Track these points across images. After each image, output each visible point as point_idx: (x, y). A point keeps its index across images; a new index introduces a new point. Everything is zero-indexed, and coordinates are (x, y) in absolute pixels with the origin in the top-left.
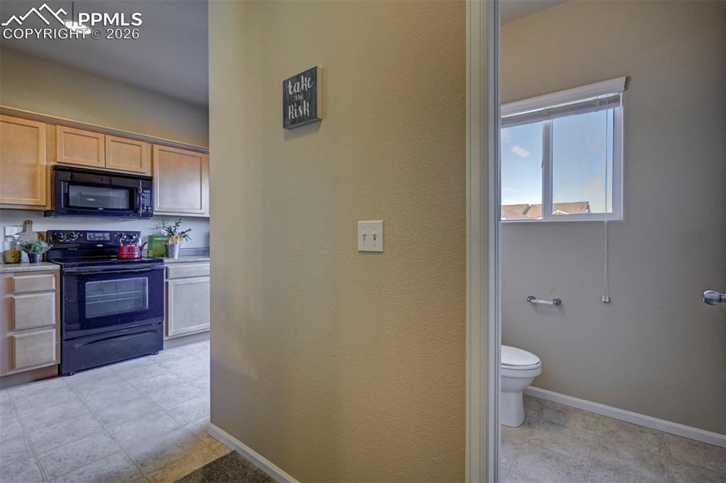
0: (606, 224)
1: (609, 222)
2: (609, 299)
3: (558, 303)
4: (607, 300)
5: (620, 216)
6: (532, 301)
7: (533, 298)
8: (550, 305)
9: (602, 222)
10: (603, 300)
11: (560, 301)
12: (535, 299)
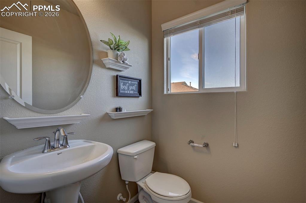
0: (235, 94)
1: (237, 92)
2: (238, 144)
3: (206, 145)
4: (236, 145)
5: (244, 89)
6: (192, 144)
7: (192, 142)
8: (201, 147)
9: (233, 93)
10: (234, 145)
11: (208, 145)
12: (193, 142)
